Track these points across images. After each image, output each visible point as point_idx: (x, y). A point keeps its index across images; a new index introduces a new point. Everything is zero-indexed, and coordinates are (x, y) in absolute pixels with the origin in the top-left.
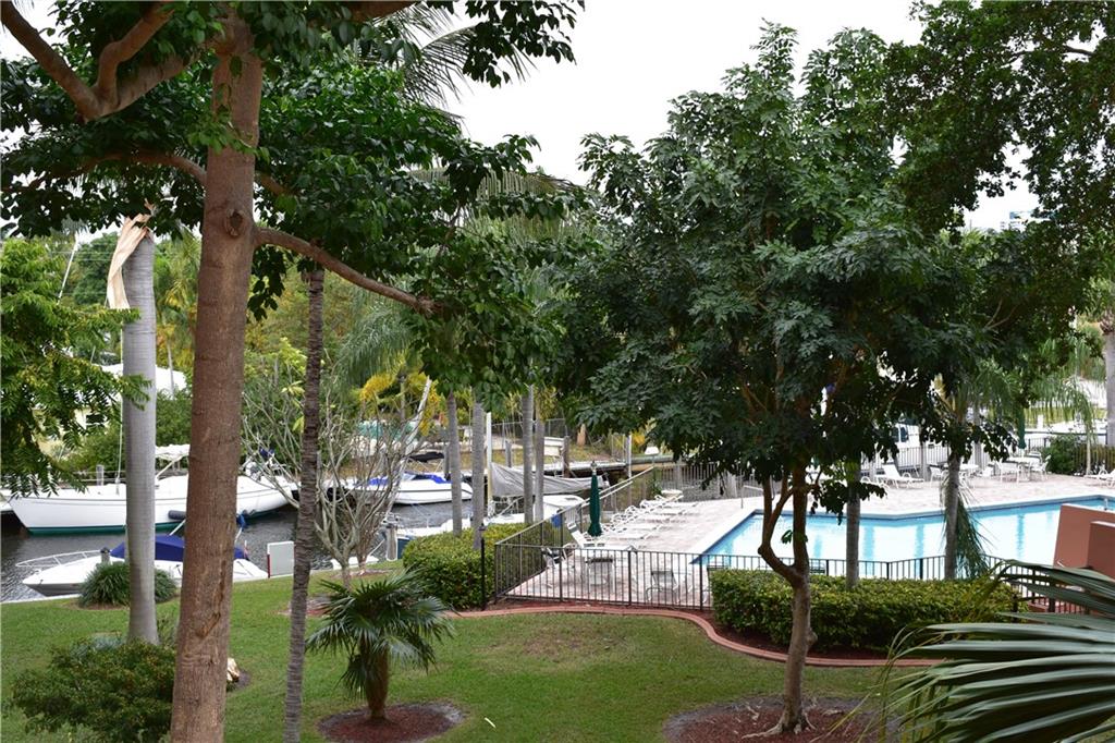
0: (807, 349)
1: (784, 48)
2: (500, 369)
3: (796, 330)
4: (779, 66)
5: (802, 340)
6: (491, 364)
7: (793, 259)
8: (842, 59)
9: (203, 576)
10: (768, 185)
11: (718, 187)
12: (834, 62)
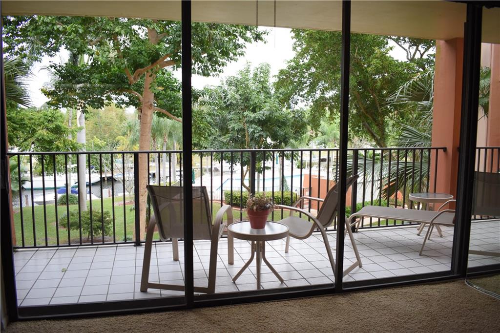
0: (256, 135)
1: (249, 66)
2: (205, 138)
3: (254, 131)
4: (248, 71)
5: (255, 133)
6: (203, 137)
7: (252, 115)
8: (261, 69)
9: (143, 183)
10: (245, 98)
11: (235, 99)
12: (259, 70)
